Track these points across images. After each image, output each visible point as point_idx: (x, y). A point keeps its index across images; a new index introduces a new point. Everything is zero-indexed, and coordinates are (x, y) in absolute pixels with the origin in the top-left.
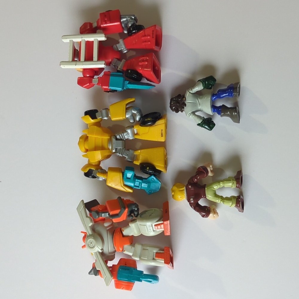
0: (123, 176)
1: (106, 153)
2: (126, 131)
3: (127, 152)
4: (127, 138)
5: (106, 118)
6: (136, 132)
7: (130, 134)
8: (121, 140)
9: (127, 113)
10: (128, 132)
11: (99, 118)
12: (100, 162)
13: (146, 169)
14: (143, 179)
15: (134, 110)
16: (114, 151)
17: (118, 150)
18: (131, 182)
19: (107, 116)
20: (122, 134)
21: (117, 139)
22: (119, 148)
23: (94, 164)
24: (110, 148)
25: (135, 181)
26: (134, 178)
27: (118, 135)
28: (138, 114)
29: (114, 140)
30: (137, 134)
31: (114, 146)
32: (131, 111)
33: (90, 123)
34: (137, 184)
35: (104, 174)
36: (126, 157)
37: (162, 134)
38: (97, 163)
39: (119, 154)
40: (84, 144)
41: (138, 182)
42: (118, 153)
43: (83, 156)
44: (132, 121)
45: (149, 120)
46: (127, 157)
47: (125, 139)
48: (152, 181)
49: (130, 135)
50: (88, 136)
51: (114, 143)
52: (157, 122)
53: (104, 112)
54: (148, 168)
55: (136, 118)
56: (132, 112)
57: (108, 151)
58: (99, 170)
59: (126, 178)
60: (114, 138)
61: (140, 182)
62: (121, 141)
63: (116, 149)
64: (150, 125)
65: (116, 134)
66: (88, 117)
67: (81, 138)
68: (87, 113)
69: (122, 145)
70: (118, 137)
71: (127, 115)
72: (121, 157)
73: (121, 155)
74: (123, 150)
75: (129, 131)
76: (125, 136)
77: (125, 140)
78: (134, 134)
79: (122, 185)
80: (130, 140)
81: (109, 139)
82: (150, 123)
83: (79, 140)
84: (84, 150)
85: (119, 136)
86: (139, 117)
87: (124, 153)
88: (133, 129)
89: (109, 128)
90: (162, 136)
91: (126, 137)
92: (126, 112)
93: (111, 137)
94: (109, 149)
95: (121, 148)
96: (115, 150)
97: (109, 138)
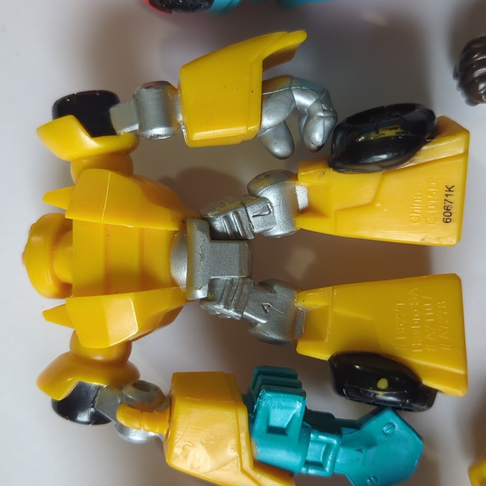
0: (251, 421)
1: (163, 303)
2: (258, 197)
3: (262, 295)
4: (261, 229)
5: (159, 131)
6: (302, 200)
7: (276, 209)
8: (235, 237)
9: (270, 105)
10: (265, 199)
11: (127, 131)
12: (127, 346)
13: (371, 391)
14: (345, 431)
15: (303, 92)
16: (201, 294)
17: (219, 289)
18: (289, 448)
19: (168, 119)
20: (241, 211)
21: (215, 236)
22: (226, 278)
23: (99, 358)
24: (182, 275)
25: (308, 440)
26: (303, 426)
27: (219, 215)
28: (324, 111)
29: (200, 239)
30: (309, 210)
31: (201, 267)
32: (287, 94)
33: (80, 159)
34: (315, 452)
35: (156, 413)
36: (257, 323)
37: (447, 209)
38: (114, 355)
39: (227, 306)
40: (52, 257)
41: (321, 443)
42: (218, 303)
43: (50, 315)
44: (279, 149)
45: (389, 138)
46: (264, 322)
47: (254, 234)
48: (383, 437)
49: (278, 214)
50: (71, 221)
51: (202, 258)
52: (425, 148)
53: (150, 98)
54: (383, 383)
55: (314, 131)
56: (293, 100)
57: (168, 292)
58: (130, 393)
59: (264, 428)
60: (201, 229)
61: (329, 446)
62: (234, 246)
63: (212, 285)
64: (386, 167)
65: (213, 210)
66: (70, 123)
67: (37, 229)
68: (62, 108)
69: (240, 265)
70: (220, 224)
71: (269, 113)
72: (232, 320)
73: (236, 311)
74: (246, 290)
75: (271, 195)
76: (252, 220)
77: (251, 237)
78: (294, 211)
79: (247, 464)
80: (274, 238)
81: (175, 232)
82: (384, 157)
83: (29, 241)
84: (50, 286)
85: (227, 218)
86: (328, 123)
87: (250, 304)
88: (290, 183)
89: (166, 181)
90: (447, 220)
91: (258, 226)
92: (264, 99)
93: (183, 224)
94: (174, 283)
95: (232, 281)
96: (206, 287)
97: (176, 229)
